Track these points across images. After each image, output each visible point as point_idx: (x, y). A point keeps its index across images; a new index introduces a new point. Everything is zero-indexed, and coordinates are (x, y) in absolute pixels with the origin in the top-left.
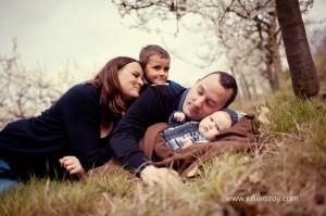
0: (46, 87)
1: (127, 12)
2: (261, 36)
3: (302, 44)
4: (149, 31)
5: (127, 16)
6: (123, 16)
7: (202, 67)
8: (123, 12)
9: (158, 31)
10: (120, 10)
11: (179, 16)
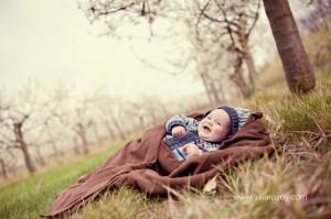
0: (8, 108)
1: (96, 18)
2: (232, 39)
3: (293, 37)
4: (119, 38)
5: (96, 22)
6: (91, 22)
7: (175, 74)
8: (91, 18)
9: (130, 38)
10: (88, 15)
11: (151, 20)
